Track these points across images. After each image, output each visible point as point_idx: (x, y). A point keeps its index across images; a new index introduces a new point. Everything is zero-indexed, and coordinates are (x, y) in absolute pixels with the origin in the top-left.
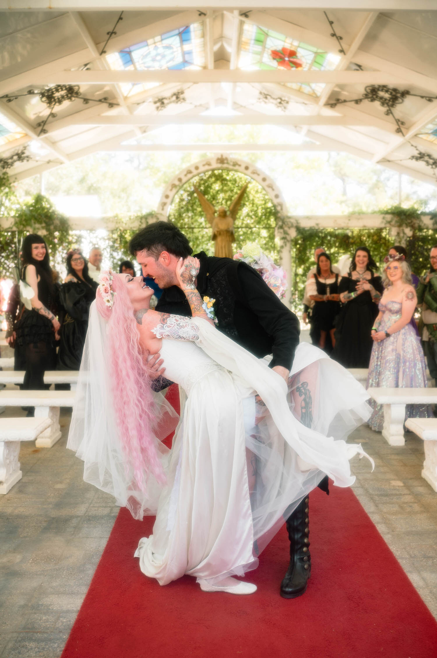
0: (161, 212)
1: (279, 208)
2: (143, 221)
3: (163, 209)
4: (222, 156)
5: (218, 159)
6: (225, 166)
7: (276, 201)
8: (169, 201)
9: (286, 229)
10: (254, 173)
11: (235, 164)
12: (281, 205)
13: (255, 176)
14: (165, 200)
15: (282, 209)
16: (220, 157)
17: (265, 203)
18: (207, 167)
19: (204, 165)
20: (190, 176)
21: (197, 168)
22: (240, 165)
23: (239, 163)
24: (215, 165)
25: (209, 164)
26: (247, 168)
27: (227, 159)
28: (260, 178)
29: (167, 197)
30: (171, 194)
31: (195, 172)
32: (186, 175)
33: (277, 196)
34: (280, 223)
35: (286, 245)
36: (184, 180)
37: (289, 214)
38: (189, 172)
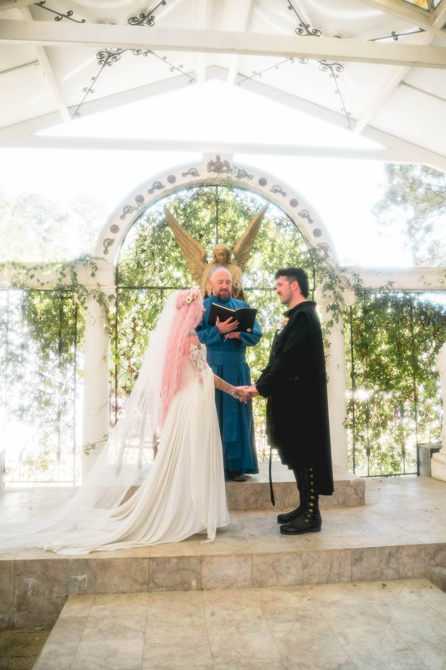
0: (102, 255)
1: (322, 254)
2: (67, 271)
3: (106, 252)
4: (218, 158)
5: (211, 164)
6: (224, 176)
7: (315, 241)
8: (117, 237)
9: (337, 289)
10: (275, 191)
11: (242, 174)
12: (325, 248)
13: (278, 196)
14: (110, 235)
15: (327, 256)
16: (214, 160)
17: (296, 245)
18: (190, 179)
19: (184, 175)
20: (158, 192)
21: (172, 179)
22: (250, 177)
23: (249, 173)
24: (205, 175)
25: (194, 174)
26: (263, 182)
27: (227, 164)
28: (285, 201)
29: (115, 229)
30: (122, 225)
31: (169, 186)
32: (151, 191)
33: (317, 233)
34: (327, 280)
35: (337, 320)
36: (148, 198)
37: (342, 265)
38: (157, 184)
